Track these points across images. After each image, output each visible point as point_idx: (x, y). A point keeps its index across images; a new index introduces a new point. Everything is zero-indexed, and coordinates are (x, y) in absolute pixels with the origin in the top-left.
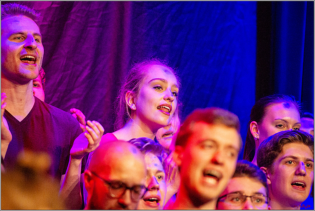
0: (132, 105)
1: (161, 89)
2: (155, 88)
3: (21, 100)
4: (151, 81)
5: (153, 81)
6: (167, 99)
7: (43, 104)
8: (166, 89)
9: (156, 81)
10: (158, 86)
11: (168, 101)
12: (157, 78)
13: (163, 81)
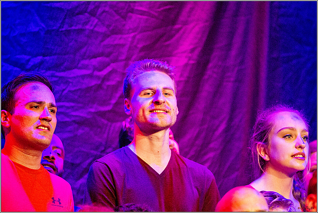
0: (265, 156)
1: (291, 137)
2: (284, 137)
3: (158, 152)
4: (280, 130)
5: (282, 131)
6: (299, 147)
7: (179, 157)
8: (296, 136)
9: (284, 130)
10: (288, 134)
11: (300, 149)
12: (285, 127)
13: (292, 129)
